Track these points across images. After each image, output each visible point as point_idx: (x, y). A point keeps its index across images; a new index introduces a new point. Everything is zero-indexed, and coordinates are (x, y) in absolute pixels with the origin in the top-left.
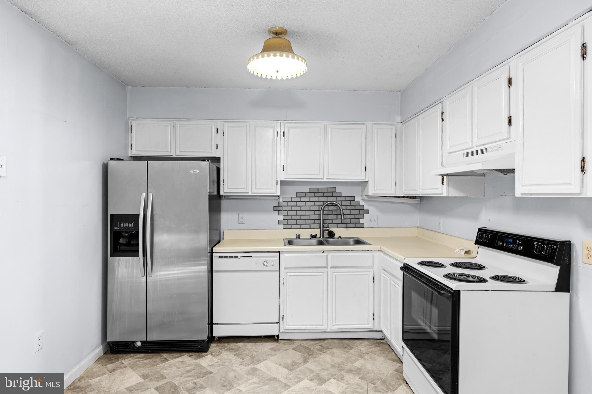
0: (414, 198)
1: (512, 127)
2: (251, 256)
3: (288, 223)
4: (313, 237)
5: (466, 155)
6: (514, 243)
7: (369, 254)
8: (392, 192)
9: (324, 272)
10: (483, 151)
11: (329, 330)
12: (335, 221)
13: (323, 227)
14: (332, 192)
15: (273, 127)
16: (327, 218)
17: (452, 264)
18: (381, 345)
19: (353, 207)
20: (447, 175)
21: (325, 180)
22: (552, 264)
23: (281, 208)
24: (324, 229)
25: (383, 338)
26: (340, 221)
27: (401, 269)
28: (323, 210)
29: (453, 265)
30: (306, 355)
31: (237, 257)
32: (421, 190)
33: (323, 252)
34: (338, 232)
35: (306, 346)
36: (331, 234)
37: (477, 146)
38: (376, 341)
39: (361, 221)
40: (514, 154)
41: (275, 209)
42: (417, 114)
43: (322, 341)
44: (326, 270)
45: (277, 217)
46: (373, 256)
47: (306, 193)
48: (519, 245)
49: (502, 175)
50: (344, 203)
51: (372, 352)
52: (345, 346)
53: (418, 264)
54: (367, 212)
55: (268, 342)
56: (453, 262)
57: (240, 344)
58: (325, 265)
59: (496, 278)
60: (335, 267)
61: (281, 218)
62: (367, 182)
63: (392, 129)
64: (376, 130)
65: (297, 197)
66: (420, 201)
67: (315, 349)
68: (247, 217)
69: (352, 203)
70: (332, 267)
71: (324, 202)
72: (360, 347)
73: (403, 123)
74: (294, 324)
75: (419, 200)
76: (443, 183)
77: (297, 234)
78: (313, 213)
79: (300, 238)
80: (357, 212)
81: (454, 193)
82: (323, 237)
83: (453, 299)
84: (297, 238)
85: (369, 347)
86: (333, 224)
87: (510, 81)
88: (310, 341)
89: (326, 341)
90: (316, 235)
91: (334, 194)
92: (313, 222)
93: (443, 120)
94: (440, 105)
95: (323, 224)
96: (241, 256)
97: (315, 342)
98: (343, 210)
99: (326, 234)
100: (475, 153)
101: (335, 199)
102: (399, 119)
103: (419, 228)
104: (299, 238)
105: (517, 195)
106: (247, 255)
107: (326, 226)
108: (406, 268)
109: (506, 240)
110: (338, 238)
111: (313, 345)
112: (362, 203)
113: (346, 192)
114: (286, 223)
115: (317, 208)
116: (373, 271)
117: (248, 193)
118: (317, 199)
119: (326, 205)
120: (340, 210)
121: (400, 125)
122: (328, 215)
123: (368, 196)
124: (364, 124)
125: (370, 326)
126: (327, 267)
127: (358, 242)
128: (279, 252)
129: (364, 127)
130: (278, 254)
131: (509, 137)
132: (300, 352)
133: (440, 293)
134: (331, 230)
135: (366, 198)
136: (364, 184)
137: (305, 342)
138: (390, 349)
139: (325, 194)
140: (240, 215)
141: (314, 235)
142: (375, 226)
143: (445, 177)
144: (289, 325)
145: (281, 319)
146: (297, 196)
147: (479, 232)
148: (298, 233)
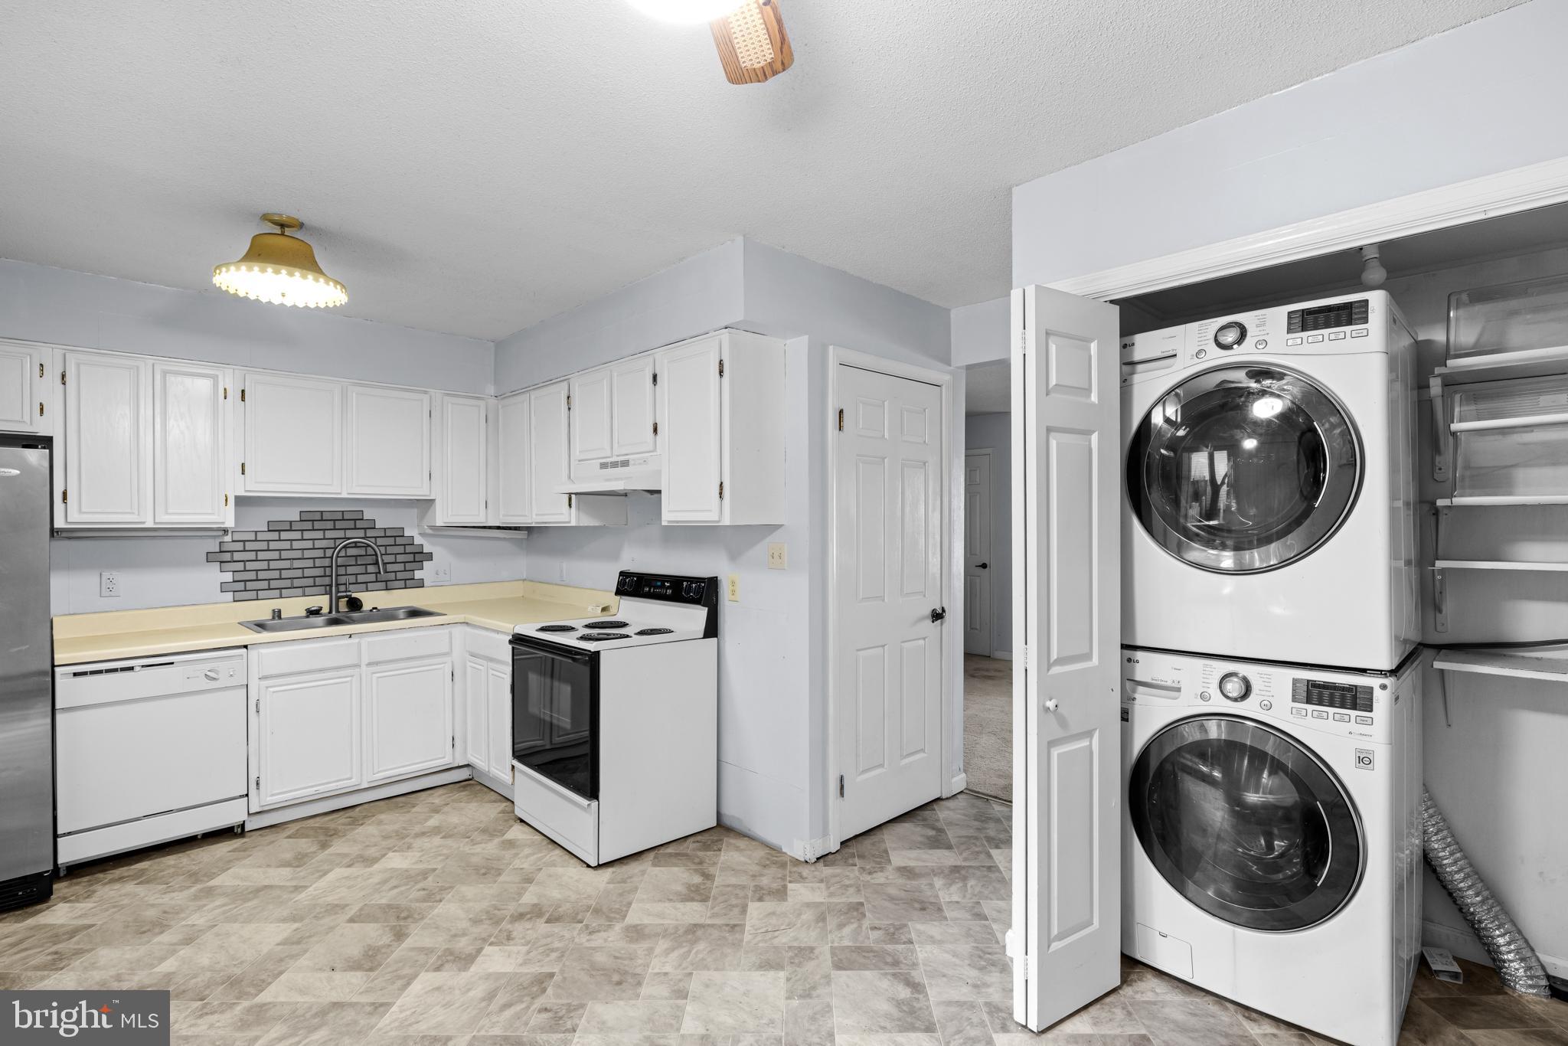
0: (516, 529)
1: (658, 437)
2: (172, 663)
3: (247, 589)
4: (314, 612)
5: (604, 466)
6: (663, 586)
7: (445, 631)
8: (480, 520)
9: (352, 676)
10: (625, 464)
11: (365, 785)
12: (361, 578)
13: (338, 591)
14: (355, 520)
15: (215, 378)
16: (344, 573)
17: (586, 626)
18: (468, 788)
19: (401, 549)
20: (576, 494)
21: (344, 495)
22: (700, 607)
23: (227, 557)
24: (339, 594)
25: (471, 777)
26: (372, 577)
27: (510, 642)
28: (337, 557)
29: (588, 626)
30: (322, 838)
31: (131, 669)
32: (534, 516)
33: (350, 637)
34: (370, 599)
35: (317, 825)
36: (355, 605)
37: (618, 456)
38: (458, 785)
39: (418, 574)
40: (659, 472)
41: (210, 557)
42: (526, 390)
43: (350, 810)
44: (357, 670)
45: (216, 576)
46: (450, 633)
47: (293, 523)
48: (668, 588)
49: (648, 495)
50: (380, 541)
51: (453, 801)
52: (401, 805)
53: (537, 630)
54: (429, 557)
55: (218, 843)
56: (587, 623)
57: (144, 865)
58: (356, 662)
59: (642, 633)
60: (377, 663)
61: (228, 577)
62: (433, 501)
63: (479, 407)
64: (450, 405)
65: (269, 531)
66: (528, 535)
67: (339, 825)
68: (124, 580)
69: (399, 541)
70: (369, 664)
71: (337, 540)
72: (431, 800)
73: (499, 398)
74: (285, 790)
75: (526, 532)
76: (570, 505)
77: (274, 610)
78: (310, 563)
79: (282, 617)
80: (410, 558)
81: (587, 521)
82: (338, 611)
83: (591, 664)
84: (274, 618)
85: (447, 795)
86: (356, 583)
87: (655, 377)
88: (321, 817)
89: (358, 809)
90: (321, 608)
91: (359, 524)
92: (310, 582)
93: (569, 409)
94: (565, 384)
95: (337, 585)
96: (143, 666)
97: (335, 816)
98: (382, 555)
99: (343, 602)
100: (615, 465)
101: (361, 533)
102: (491, 390)
103: (525, 582)
104: (280, 617)
105: (663, 524)
106: (160, 661)
107: (342, 588)
108: (518, 640)
109: (654, 583)
110: (371, 611)
111: (333, 820)
112: (418, 541)
113: (384, 520)
114: (243, 588)
115: (320, 553)
116: (452, 662)
117: (144, 523)
118: (319, 534)
119: (345, 547)
120: (376, 555)
121: (493, 401)
122: (346, 566)
123: (433, 528)
124: (426, 392)
125: (447, 760)
126: (358, 666)
127: (414, 613)
128: (246, 647)
129: (426, 398)
130: (245, 650)
131: (655, 450)
132: (307, 836)
133: (574, 660)
134: (354, 595)
135: (429, 531)
136: (425, 505)
137: (311, 821)
138: (486, 789)
139: (339, 525)
140: (106, 575)
141: (315, 608)
142: (446, 583)
143: (573, 496)
144: (273, 795)
145: (253, 785)
146: (270, 529)
147: (621, 577)
148: (276, 607)
